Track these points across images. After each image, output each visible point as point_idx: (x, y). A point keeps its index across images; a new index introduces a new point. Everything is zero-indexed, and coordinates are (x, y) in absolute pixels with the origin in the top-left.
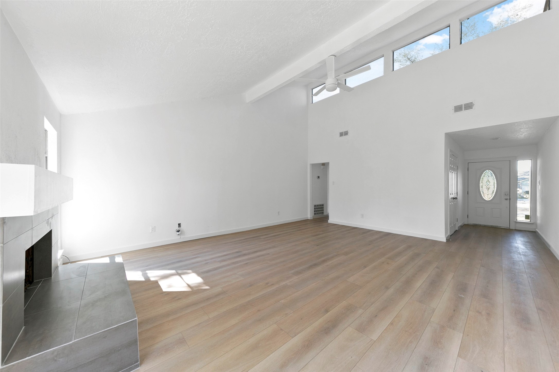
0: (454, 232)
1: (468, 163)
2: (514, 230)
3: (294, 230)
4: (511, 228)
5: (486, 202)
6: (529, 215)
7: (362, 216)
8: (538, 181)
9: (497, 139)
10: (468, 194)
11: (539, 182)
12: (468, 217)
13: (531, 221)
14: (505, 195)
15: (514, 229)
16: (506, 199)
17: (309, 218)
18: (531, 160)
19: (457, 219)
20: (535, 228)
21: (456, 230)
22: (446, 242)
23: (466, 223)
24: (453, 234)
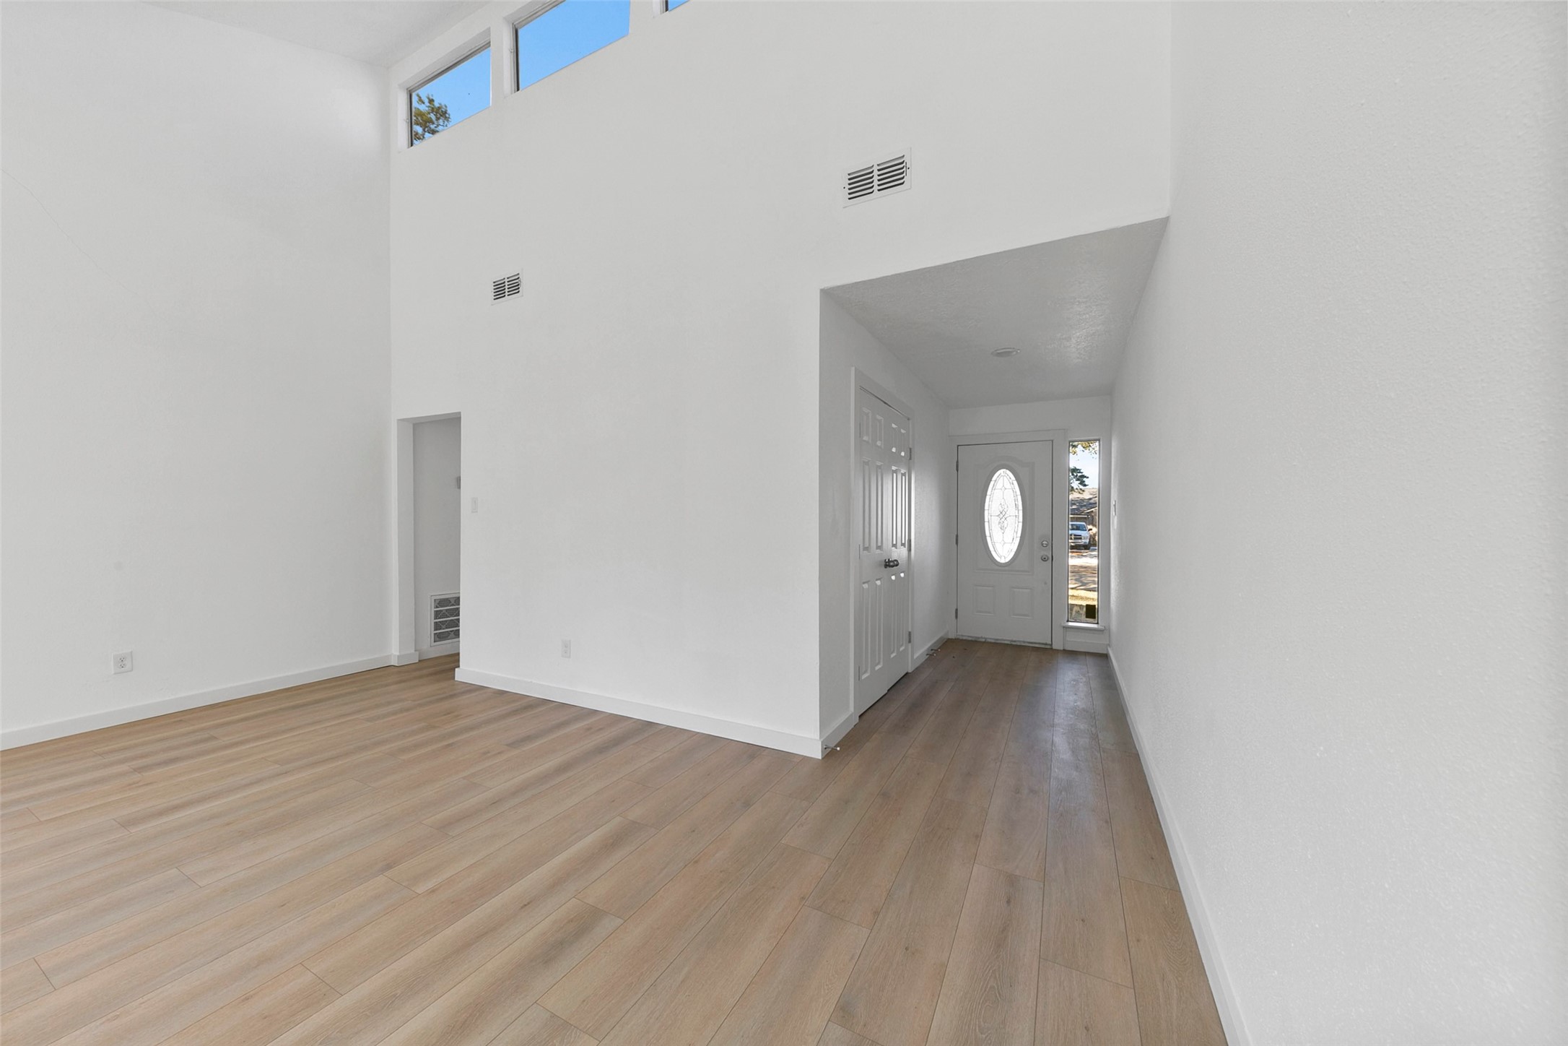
0: (888, 690)
1: (958, 446)
2: (1060, 650)
3: (124, 767)
4: (1055, 647)
5: (1000, 568)
6: (1095, 606)
7: (566, 646)
8: (1113, 503)
9: (1007, 354)
10: (957, 543)
11: (1115, 505)
12: (956, 617)
13: (1098, 623)
14: (1042, 544)
15: (1062, 649)
16: (1044, 559)
17: (394, 662)
18: (1099, 440)
19: (910, 633)
20: (1108, 643)
21: (907, 673)
22: (823, 759)
23: (952, 636)
24: (885, 695)
